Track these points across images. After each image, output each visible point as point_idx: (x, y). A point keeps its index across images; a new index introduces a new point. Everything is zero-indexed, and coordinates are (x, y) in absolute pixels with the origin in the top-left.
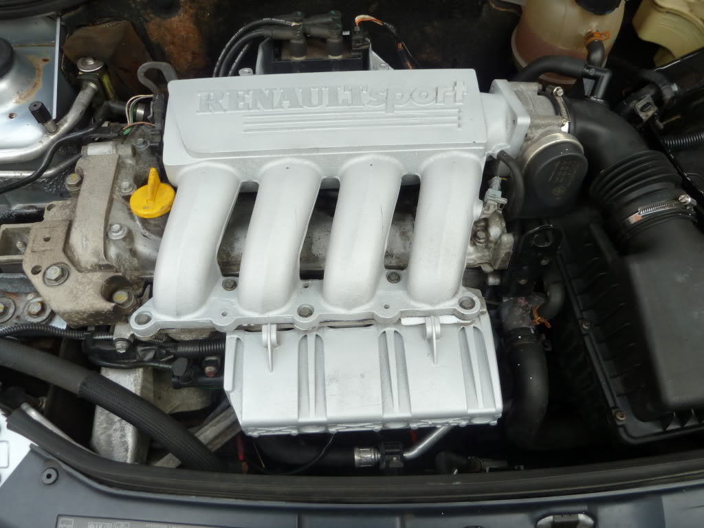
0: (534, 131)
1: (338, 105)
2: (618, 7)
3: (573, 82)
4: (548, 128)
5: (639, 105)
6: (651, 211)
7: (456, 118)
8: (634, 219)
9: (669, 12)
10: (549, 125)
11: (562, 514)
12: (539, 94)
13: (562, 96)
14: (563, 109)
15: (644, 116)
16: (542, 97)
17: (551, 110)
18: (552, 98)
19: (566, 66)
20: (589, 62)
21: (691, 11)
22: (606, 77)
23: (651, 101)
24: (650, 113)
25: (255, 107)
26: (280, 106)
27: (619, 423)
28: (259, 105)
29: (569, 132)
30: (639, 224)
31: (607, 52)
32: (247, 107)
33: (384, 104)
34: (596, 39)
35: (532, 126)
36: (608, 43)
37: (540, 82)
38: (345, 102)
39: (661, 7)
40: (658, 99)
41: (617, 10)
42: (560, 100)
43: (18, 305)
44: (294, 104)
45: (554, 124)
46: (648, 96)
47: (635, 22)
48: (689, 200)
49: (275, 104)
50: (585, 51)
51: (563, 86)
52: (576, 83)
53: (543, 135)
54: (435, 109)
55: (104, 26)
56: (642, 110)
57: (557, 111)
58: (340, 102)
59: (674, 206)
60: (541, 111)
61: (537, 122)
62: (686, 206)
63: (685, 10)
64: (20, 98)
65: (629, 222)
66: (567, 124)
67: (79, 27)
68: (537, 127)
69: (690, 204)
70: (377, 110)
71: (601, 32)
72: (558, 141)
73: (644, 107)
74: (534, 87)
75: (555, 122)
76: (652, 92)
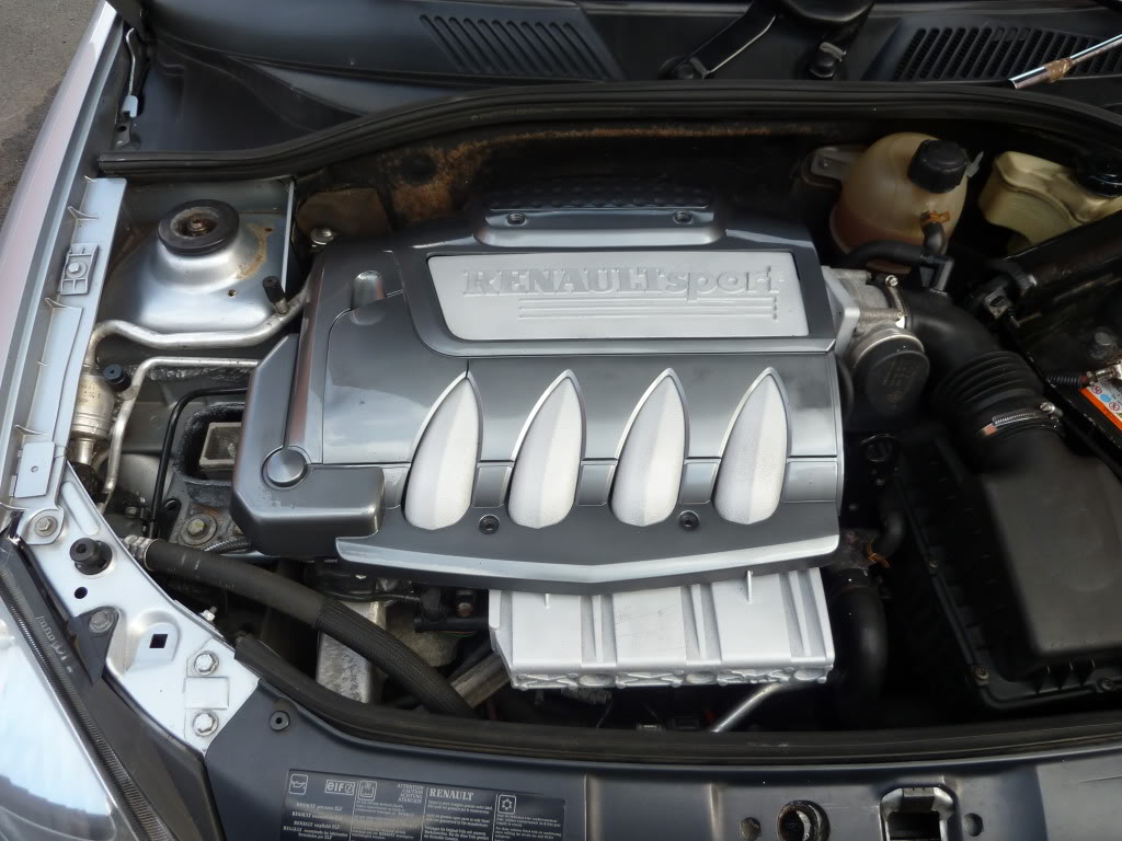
0: (864, 325)
1: (629, 289)
2: (958, 184)
3: (907, 271)
4: (880, 323)
5: (990, 299)
6: (1007, 420)
7: (770, 307)
8: (989, 429)
9: (1022, 191)
10: (881, 319)
11: (913, 786)
12: (867, 283)
13: (896, 286)
14: (898, 301)
15: (996, 312)
16: (872, 288)
17: (883, 303)
18: (884, 288)
19: (899, 251)
20: (926, 247)
21: (1049, 191)
22: (948, 266)
23: (1003, 294)
24: (1003, 309)
25: (532, 289)
26: (561, 289)
27: (981, 683)
28: (537, 287)
29: (906, 327)
30: (994, 436)
31: (948, 236)
32: (522, 289)
33: (685, 290)
34: (935, 219)
35: (861, 320)
36: (948, 226)
37: (868, 269)
38: (638, 287)
39: (1012, 186)
40: (1013, 292)
41: (957, 188)
42: (893, 292)
43: (220, 523)
44: (578, 287)
45: (887, 318)
46: (1000, 288)
47: (982, 201)
48: (1053, 408)
49: (556, 287)
50: (920, 235)
51: (897, 276)
52: (911, 272)
53: (874, 330)
54: (746, 296)
55: (344, 193)
56: (993, 304)
57: (891, 304)
58: (633, 286)
59: (1035, 415)
60: (871, 303)
61: (869, 314)
62: (1050, 416)
63: (1041, 190)
64: (242, 273)
65: (983, 433)
66: (903, 319)
67: (314, 192)
68: (868, 320)
69: (1054, 414)
70: (676, 297)
71: (939, 213)
72: (893, 337)
73: (995, 301)
74: (862, 275)
75: (889, 316)
76: (1005, 284)
